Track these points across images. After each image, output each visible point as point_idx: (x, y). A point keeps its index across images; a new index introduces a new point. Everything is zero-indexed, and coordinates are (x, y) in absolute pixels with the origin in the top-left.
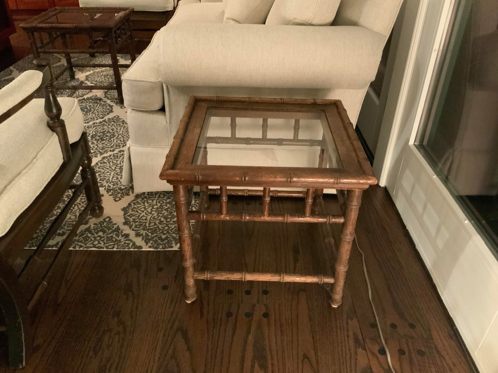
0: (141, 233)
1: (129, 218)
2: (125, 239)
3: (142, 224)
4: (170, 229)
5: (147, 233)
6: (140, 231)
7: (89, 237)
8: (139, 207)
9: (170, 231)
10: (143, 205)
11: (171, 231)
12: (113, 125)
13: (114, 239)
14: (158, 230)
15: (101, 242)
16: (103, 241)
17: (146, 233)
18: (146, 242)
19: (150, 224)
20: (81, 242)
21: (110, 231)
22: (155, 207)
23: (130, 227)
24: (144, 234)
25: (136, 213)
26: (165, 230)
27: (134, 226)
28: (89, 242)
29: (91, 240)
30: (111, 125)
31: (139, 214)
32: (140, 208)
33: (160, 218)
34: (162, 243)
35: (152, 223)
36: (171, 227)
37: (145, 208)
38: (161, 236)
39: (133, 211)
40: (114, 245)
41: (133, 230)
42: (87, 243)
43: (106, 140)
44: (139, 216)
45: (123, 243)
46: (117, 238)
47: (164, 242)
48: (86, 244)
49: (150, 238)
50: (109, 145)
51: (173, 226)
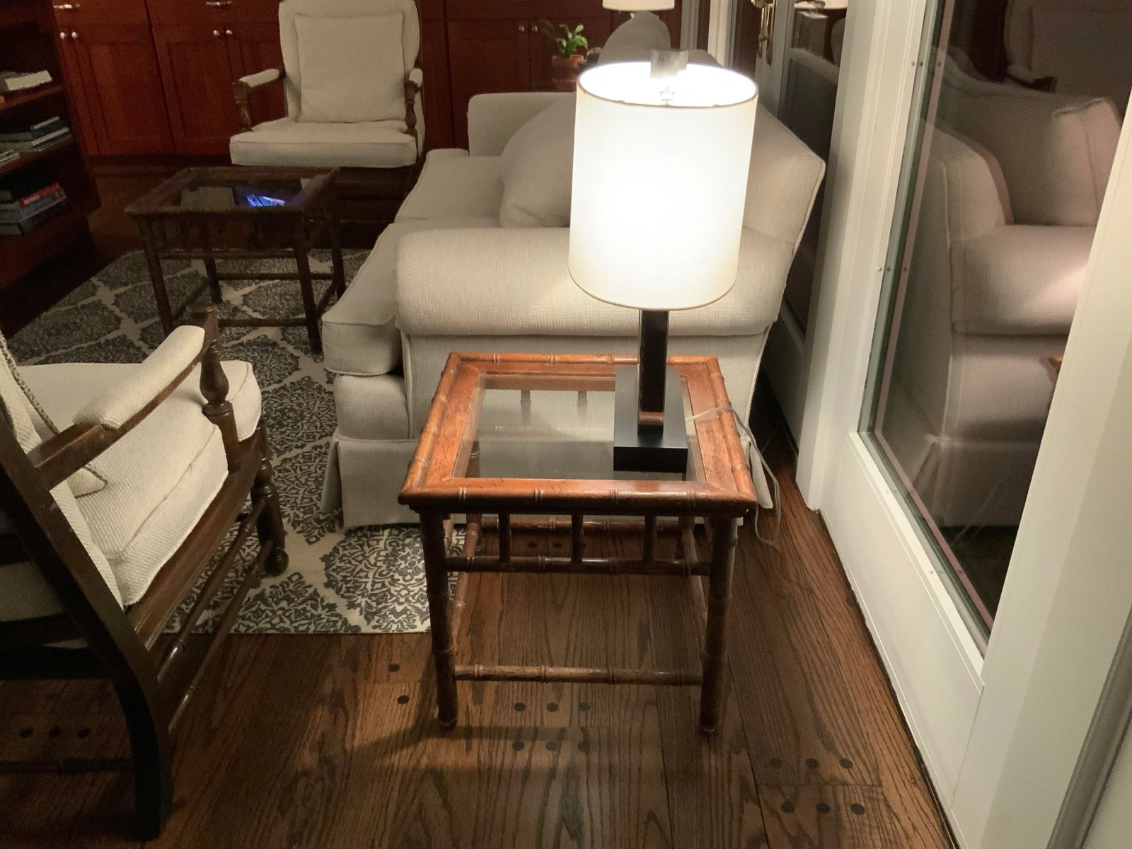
0: (358, 602)
1: (334, 574)
2: (329, 614)
3: (360, 586)
4: (412, 594)
5: (369, 601)
6: (355, 599)
7: (263, 611)
8: (354, 553)
9: (410, 598)
10: (360, 549)
11: (413, 598)
12: (299, 395)
13: (309, 614)
14: (389, 597)
15: (285, 619)
16: (288, 617)
17: (366, 601)
18: (366, 618)
19: (373, 585)
20: (249, 619)
21: (302, 599)
22: (382, 553)
23: (338, 592)
24: (363, 604)
25: (349, 565)
26: (402, 597)
27: (344, 589)
28: (263, 619)
29: (267, 616)
30: (296, 395)
31: (353, 567)
32: (356, 555)
33: (391, 574)
34: (396, 620)
35: (377, 583)
36: (413, 591)
37: (363, 555)
38: (395, 607)
39: (341, 560)
40: (309, 624)
41: (343, 596)
42: (260, 622)
43: (287, 426)
44: (353, 570)
45: (325, 621)
46: (314, 612)
47: (401, 618)
48: (257, 624)
49: (374, 610)
50: (294, 435)
51: (416, 589)
